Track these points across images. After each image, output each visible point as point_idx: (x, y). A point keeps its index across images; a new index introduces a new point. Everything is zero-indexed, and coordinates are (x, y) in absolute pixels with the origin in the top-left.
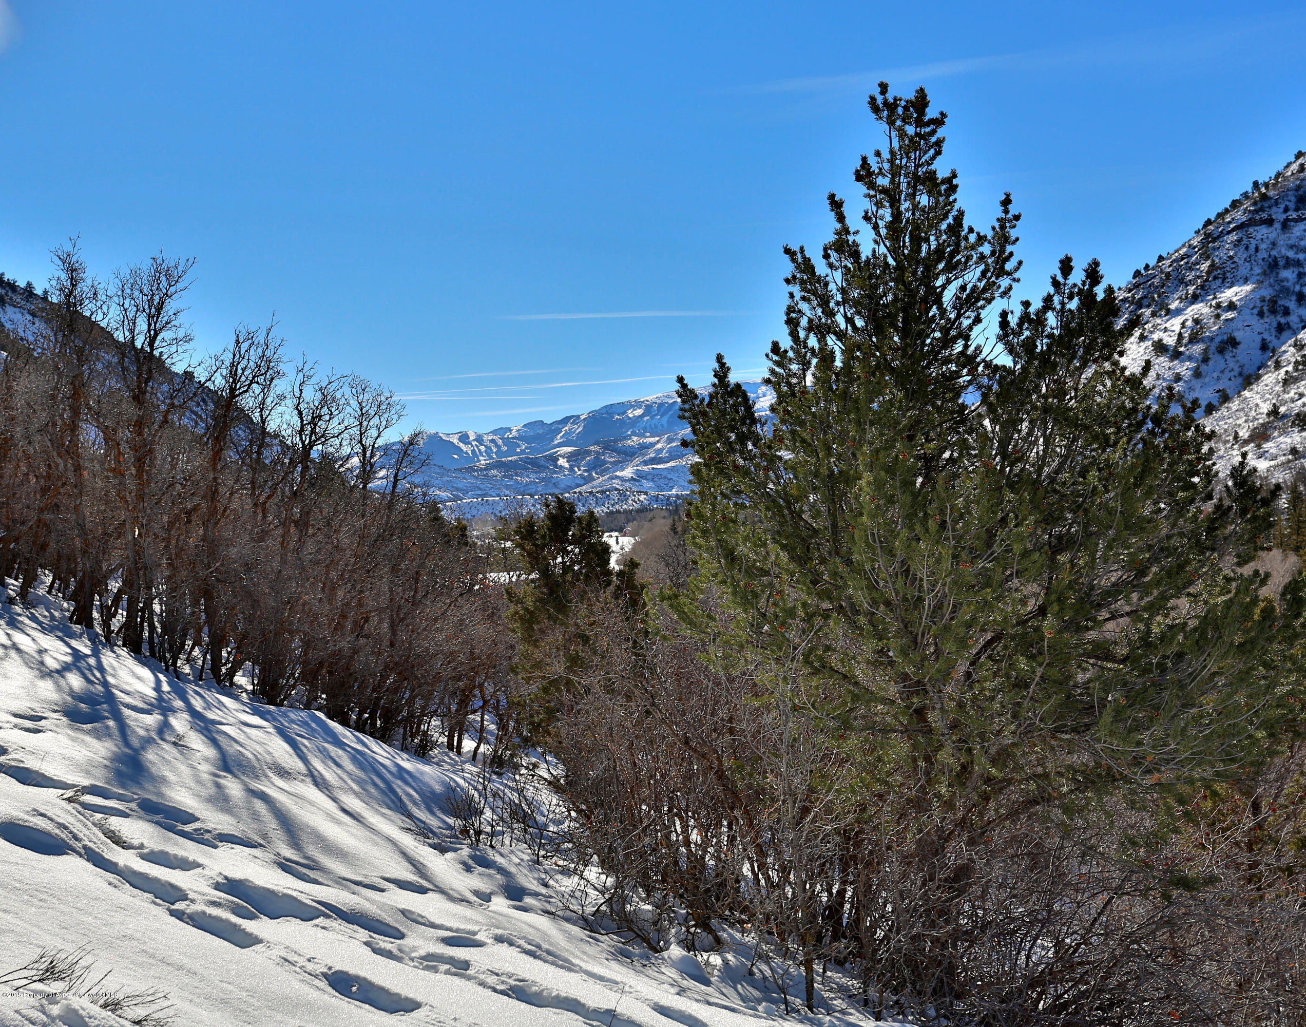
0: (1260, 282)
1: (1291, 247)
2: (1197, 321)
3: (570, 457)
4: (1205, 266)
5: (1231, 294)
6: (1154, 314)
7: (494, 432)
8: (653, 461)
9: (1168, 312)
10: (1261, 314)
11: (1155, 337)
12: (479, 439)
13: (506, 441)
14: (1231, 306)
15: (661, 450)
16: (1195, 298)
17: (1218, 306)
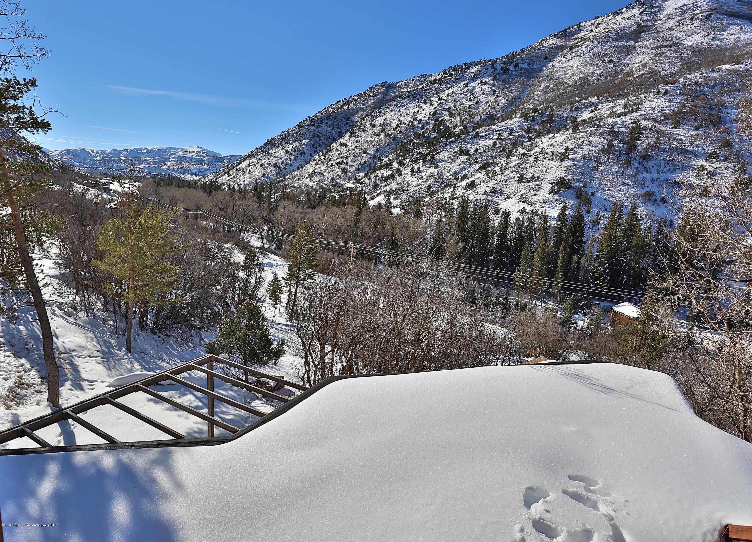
0: (311, 139)
1: (319, 132)
2: (296, 146)
3: (124, 160)
4: (299, 133)
5: (304, 141)
6: (286, 143)
7: (102, 151)
8: (148, 164)
9: (289, 143)
10: (311, 147)
11: (286, 149)
12: (97, 152)
13: (106, 154)
14: (304, 144)
15: (151, 162)
16: (296, 141)
17: (301, 143)
